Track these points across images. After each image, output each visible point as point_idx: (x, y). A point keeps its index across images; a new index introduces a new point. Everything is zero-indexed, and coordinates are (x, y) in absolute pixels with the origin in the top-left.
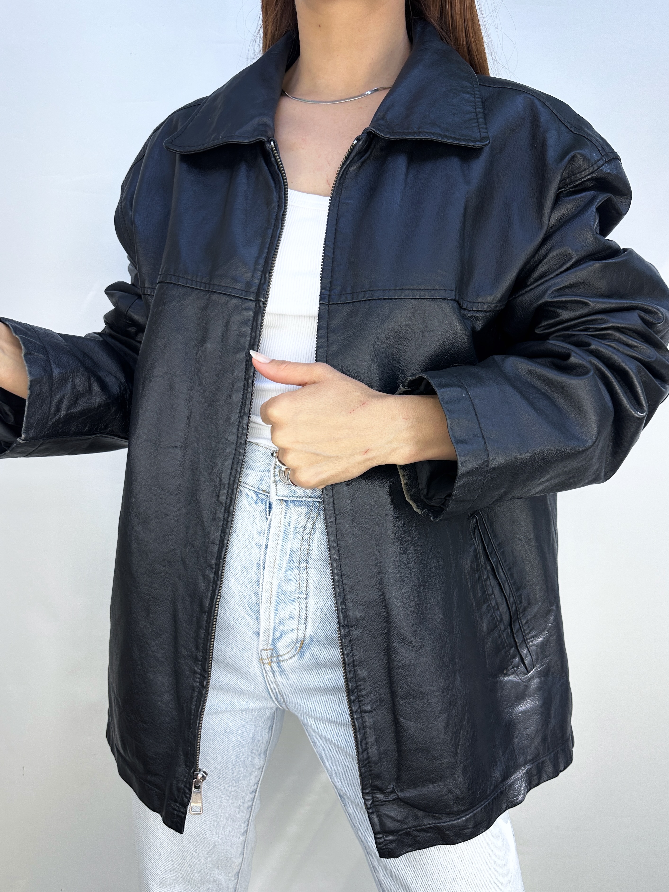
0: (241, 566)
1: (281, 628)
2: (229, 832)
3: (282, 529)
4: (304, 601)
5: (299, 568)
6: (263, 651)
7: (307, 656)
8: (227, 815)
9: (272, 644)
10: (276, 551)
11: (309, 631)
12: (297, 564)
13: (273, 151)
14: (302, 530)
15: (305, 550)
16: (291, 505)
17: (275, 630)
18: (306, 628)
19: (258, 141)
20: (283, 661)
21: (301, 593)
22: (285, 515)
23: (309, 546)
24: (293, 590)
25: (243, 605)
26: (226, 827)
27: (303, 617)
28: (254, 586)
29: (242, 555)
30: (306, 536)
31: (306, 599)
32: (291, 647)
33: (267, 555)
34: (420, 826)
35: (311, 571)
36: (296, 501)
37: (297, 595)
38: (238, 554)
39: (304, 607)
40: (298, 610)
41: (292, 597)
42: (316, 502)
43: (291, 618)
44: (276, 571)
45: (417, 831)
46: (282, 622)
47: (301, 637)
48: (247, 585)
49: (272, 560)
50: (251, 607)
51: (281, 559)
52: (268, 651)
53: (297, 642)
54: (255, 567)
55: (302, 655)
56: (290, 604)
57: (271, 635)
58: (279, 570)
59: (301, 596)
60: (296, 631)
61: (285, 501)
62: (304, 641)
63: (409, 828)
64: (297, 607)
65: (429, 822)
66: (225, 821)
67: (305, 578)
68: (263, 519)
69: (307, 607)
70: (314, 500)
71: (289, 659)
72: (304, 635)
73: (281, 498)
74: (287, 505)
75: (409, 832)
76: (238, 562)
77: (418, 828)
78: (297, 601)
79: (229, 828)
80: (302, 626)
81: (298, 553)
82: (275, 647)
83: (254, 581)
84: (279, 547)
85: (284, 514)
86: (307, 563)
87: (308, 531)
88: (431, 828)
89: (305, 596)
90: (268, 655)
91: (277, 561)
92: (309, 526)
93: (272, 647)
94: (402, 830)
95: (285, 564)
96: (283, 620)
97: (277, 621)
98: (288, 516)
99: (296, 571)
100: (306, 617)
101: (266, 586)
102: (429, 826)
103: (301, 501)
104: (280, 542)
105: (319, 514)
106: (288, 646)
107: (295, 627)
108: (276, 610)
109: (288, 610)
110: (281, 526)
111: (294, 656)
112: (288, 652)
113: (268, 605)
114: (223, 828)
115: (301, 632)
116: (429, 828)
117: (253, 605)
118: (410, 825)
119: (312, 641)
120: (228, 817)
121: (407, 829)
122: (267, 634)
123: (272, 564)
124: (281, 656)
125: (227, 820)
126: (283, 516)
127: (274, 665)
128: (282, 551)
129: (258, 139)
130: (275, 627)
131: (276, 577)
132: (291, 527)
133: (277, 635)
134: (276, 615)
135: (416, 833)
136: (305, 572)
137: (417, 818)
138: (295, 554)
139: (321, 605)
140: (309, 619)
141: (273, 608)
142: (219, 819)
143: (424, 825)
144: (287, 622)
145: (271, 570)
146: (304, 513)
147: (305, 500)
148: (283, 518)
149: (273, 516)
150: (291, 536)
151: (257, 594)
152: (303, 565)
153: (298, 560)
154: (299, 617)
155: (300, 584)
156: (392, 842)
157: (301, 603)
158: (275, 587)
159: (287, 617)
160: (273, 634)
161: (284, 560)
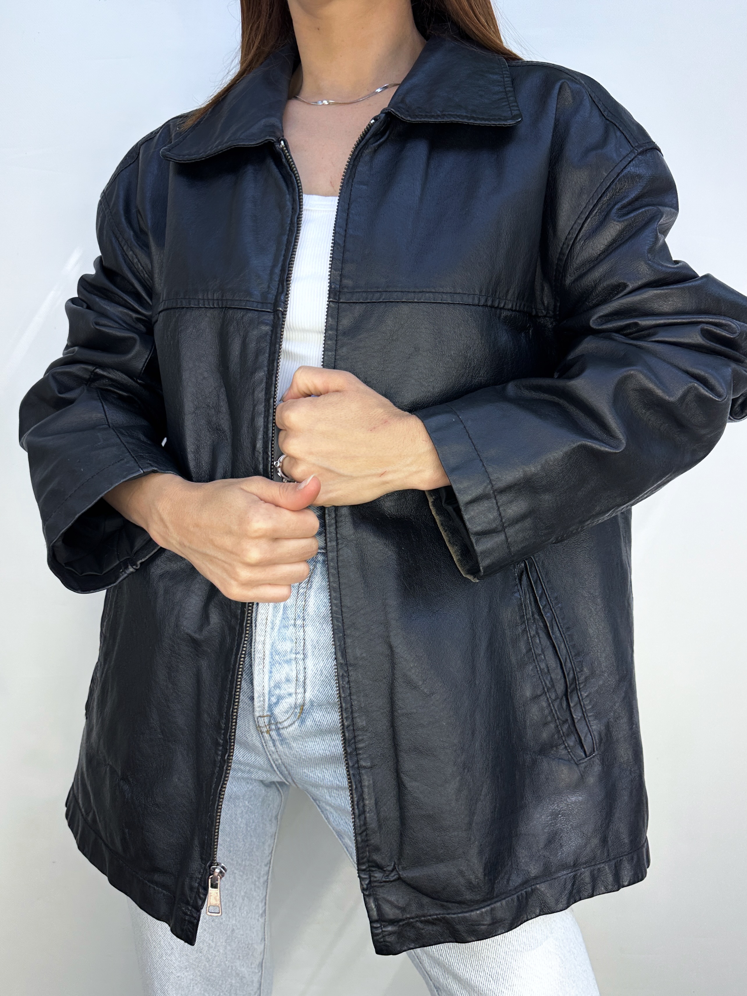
1: (277, 692)
2: (247, 913)
4: (301, 662)
5: (295, 625)
6: (259, 718)
7: (309, 722)
8: (243, 894)
9: (268, 711)
10: (268, 607)
11: (308, 695)
12: (293, 622)
13: (283, 151)
15: (301, 605)
17: (270, 694)
18: (305, 692)
19: (266, 142)
20: (282, 728)
21: (299, 653)
23: (304, 600)
24: (289, 650)
26: (242, 908)
27: (302, 680)
30: (301, 591)
31: (304, 660)
32: (290, 714)
34: (424, 916)
35: (309, 629)
37: (294, 656)
39: (302, 668)
40: (295, 672)
41: (288, 657)
43: (288, 680)
44: (269, 629)
45: (421, 922)
46: (278, 686)
47: (299, 702)
49: (264, 617)
51: (274, 616)
52: (265, 718)
53: (296, 707)
55: (303, 721)
56: (286, 665)
57: (267, 700)
58: (272, 629)
59: (298, 656)
60: (294, 696)
62: (303, 705)
63: (412, 918)
64: (294, 668)
65: (434, 912)
66: (241, 901)
67: (302, 638)
69: (305, 669)
71: (289, 726)
72: (304, 700)
75: (412, 922)
77: (423, 918)
78: (294, 662)
79: (246, 908)
80: (301, 690)
81: (293, 609)
82: (272, 714)
86: (304, 620)
87: (303, 585)
88: (437, 919)
89: (302, 656)
90: (266, 722)
91: (269, 618)
93: (269, 713)
94: (404, 920)
95: (279, 623)
96: (279, 683)
97: (272, 685)
99: (291, 629)
100: (305, 679)
101: (259, 647)
102: (435, 917)
106: (287, 712)
107: (292, 690)
108: (271, 672)
109: (284, 672)
111: (294, 723)
112: (287, 719)
113: (262, 667)
114: (240, 909)
115: (300, 696)
116: (436, 919)
118: (413, 915)
119: (312, 705)
120: (245, 896)
121: (410, 918)
122: (262, 699)
123: (264, 621)
124: (280, 723)
125: (243, 900)
127: (273, 733)
128: (274, 607)
129: (267, 140)
130: (270, 692)
133: (274, 700)
134: (270, 678)
135: (419, 925)
136: (302, 630)
137: (421, 906)
138: (289, 611)
139: (321, 666)
140: (308, 681)
141: (267, 671)
142: (234, 899)
143: (430, 916)
144: (284, 686)
145: (264, 628)
152: (299, 622)
153: (293, 617)
154: (297, 680)
155: (296, 643)
156: (391, 933)
157: (298, 665)
158: (268, 647)
159: (284, 680)
160: (269, 700)
161: (277, 617)
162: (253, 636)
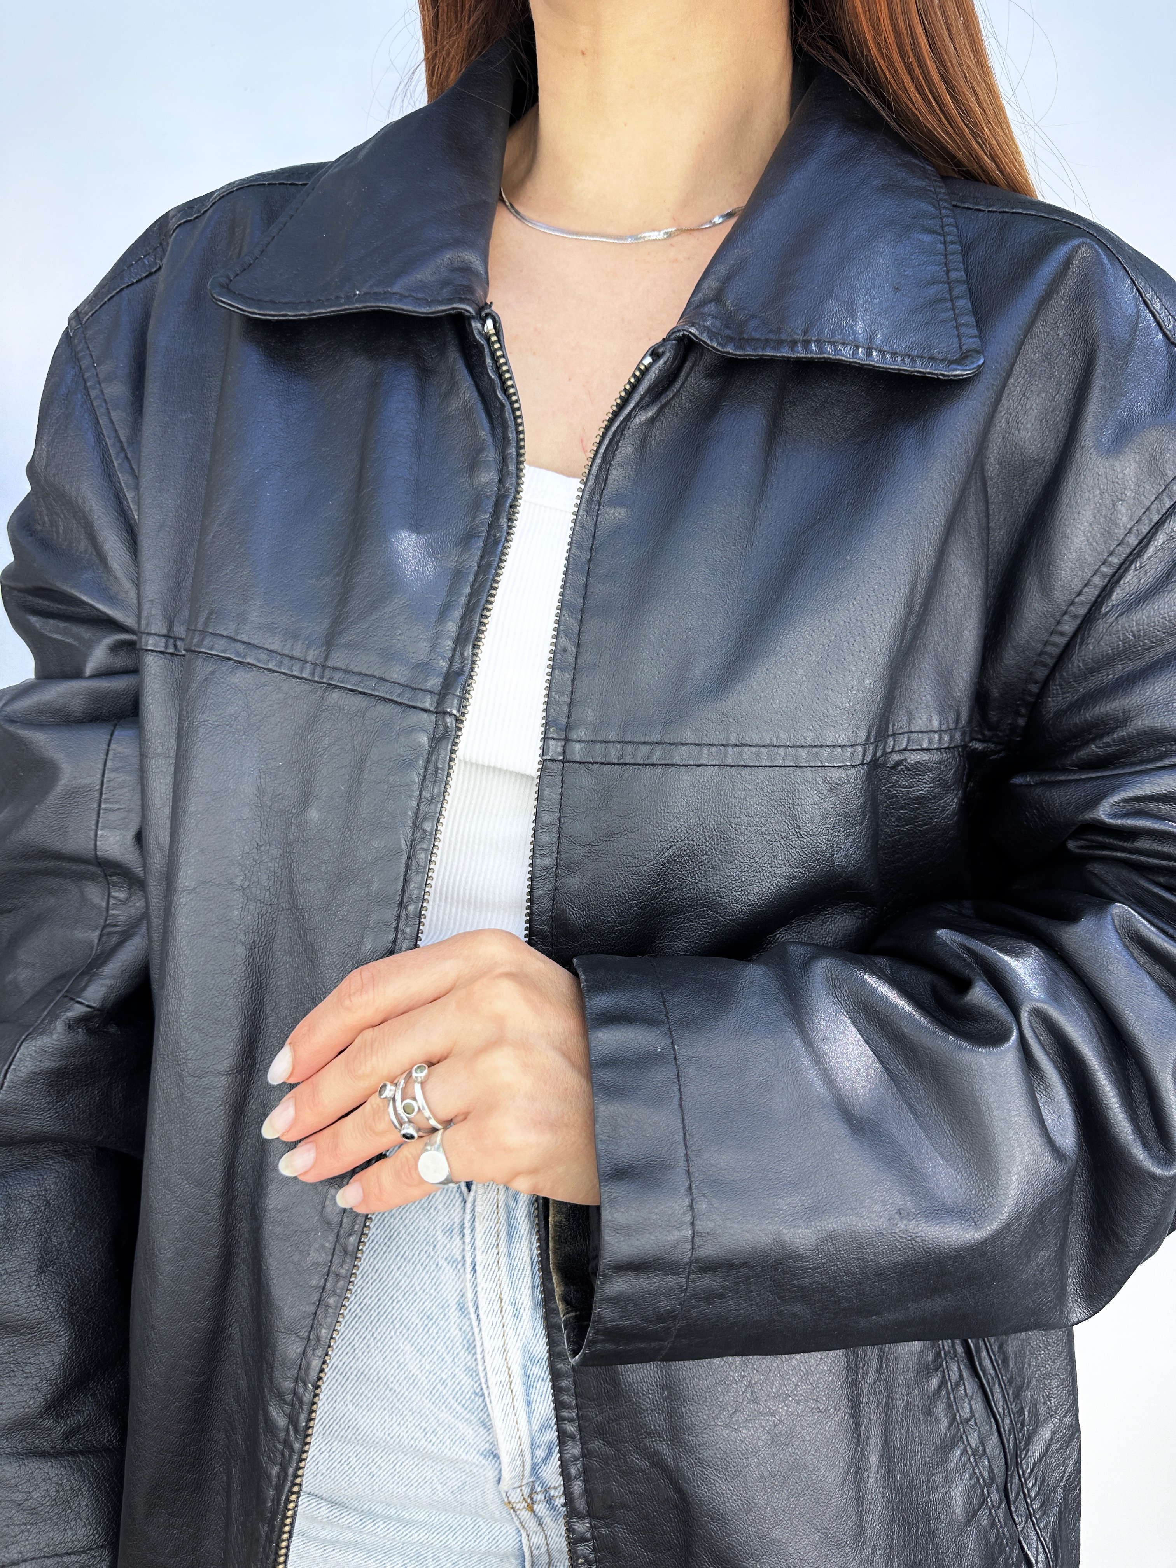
0: (421, 1315)
3: (501, 1217)
6: (512, 1490)
10: (499, 1273)
13: (490, 343)
17: (533, 1449)
19: (452, 312)
25: (443, 1401)
28: (463, 1355)
29: (418, 1289)
33: (479, 1289)
38: (407, 1289)
44: (509, 1319)
46: (547, 1426)
48: (445, 1355)
49: (493, 1296)
50: (463, 1402)
51: (514, 1287)
54: (454, 1314)
58: (516, 1316)
68: (452, 1197)
76: (412, 1308)
83: (458, 1344)
84: (504, 1261)
91: (505, 1297)
95: (526, 1299)
97: (536, 1428)
101: (494, 1361)
104: (503, 1248)
108: (529, 1404)
110: (497, 1210)
113: (508, 1400)
117: (467, 1397)
123: (496, 1307)
128: (512, 1268)
129: (454, 309)
131: (511, 1333)
132: (518, 1204)
134: (529, 1419)
141: (520, 1403)
145: (497, 1321)
151: (472, 1372)
158: (516, 1357)
161: (523, 1288)
162: (478, 1338)
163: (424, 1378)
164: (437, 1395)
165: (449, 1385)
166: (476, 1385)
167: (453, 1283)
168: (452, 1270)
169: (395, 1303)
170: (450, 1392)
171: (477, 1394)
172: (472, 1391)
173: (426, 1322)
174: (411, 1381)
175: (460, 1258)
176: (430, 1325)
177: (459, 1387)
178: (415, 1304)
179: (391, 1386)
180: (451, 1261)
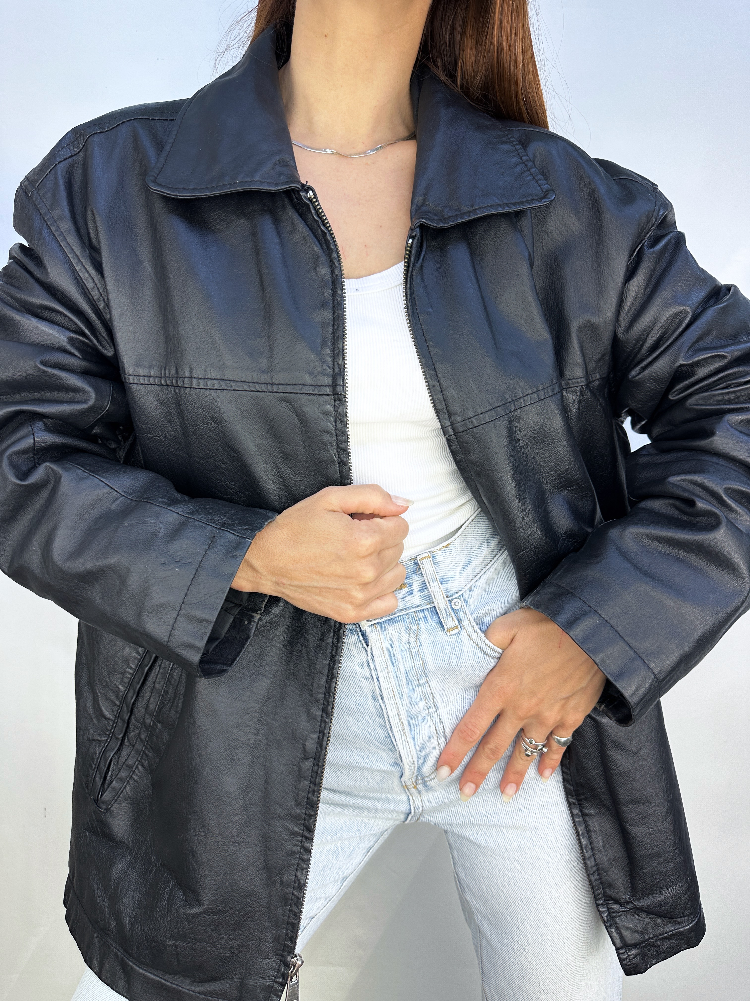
0: (355, 704)
1: (424, 753)
3: (387, 654)
4: (435, 715)
5: (419, 685)
9: (418, 771)
10: (390, 680)
12: (417, 683)
14: (407, 646)
15: (419, 665)
16: (386, 625)
17: (418, 758)
20: (430, 781)
21: (430, 707)
22: (385, 639)
23: (422, 659)
24: (422, 709)
27: (441, 731)
28: (378, 719)
29: (352, 691)
30: (414, 651)
31: (436, 712)
33: (382, 688)
34: (661, 935)
35: (433, 683)
36: (389, 619)
37: (427, 712)
38: (347, 692)
39: (438, 720)
40: (433, 727)
41: (422, 716)
42: (411, 613)
43: (430, 737)
44: (398, 700)
45: (660, 940)
46: (423, 748)
48: (369, 720)
49: (389, 690)
51: (399, 686)
52: (412, 779)
54: (370, 701)
56: (422, 724)
57: (416, 765)
58: (401, 698)
59: (431, 710)
60: (437, 747)
61: (378, 623)
63: (651, 938)
64: (431, 724)
65: (670, 928)
67: (429, 693)
68: (360, 651)
69: (441, 719)
70: (407, 612)
73: (373, 622)
74: (382, 627)
75: (652, 942)
76: (350, 701)
77: (660, 937)
78: (428, 718)
80: (442, 739)
81: (414, 672)
82: (422, 771)
83: (374, 715)
84: (392, 674)
85: (382, 637)
86: (426, 677)
87: (413, 645)
88: (673, 934)
89: (434, 709)
90: (413, 782)
91: (395, 690)
92: (412, 640)
93: (417, 774)
94: (644, 942)
95: (405, 690)
96: (423, 744)
97: (418, 750)
98: (388, 638)
99: (418, 689)
100: (444, 729)
101: (393, 720)
102: (671, 933)
103: (395, 618)
104: (390, 668)
105: (419, 625)
106: (434, 765)
107: (435, 744)
108: (413, 739)
109: (424, 732)
110: (385, 651)
112: (435, 771)
113: (404, 738)
115: (442, 743)
116: (671, 935)
117: (383, 739)
118: (652, 935)
121: (649, 939)
122: (412, 767)
123: (392, 695)
124: (428, 777)
126: (382, 640)
128: (396, 677)
129: (290, 187)
130: (417, 756)
131: (400, 706)
132: (395, 648)
133: (421, 761)
134: (415, 744)
135: (659, 943)
136: (427, 687)
137: (657, 926)
138: (411, 675)
139: (455, 711)
140: (447, 730)
141: (409, 739)
143: (666, 933)
144: (427, 744)
145: (393, 701)
146: (403, 629)
147: (398, 615)
148: (383, 643)
149: (373, 645)
150: (399, 658)
151: (383, 726)
152: (423, 681)
153: (416, 678)
154: (437, 733)
155: (425, 700)
156: (636, 956)
157: (433, 718)
158: (404, 717)
159: (426, 739)
160: (418, 762)
161: (403, 685)
162: (384, 710)
163: (360, 733)
164: (367, 740)
165: (373, 734)
166: (385, 733)
167: (368, 688)
168: (367, 682)
169: (342, 700)
170: (373, 738)
171: (386, 737)
172: (384, 736)
173: (358, 707)
174: (354, 735)
175: (369, 677)
176: (360, 708)
177: (377, 735)
178: (352, 699)
179: (345, 738)
180: (366, 678)
